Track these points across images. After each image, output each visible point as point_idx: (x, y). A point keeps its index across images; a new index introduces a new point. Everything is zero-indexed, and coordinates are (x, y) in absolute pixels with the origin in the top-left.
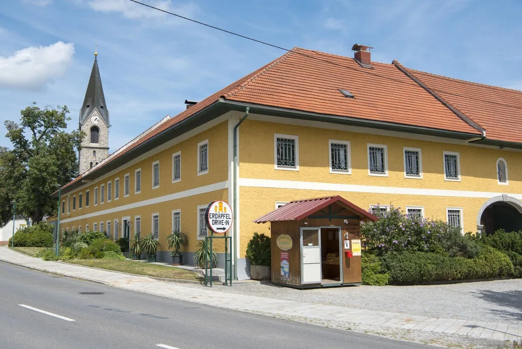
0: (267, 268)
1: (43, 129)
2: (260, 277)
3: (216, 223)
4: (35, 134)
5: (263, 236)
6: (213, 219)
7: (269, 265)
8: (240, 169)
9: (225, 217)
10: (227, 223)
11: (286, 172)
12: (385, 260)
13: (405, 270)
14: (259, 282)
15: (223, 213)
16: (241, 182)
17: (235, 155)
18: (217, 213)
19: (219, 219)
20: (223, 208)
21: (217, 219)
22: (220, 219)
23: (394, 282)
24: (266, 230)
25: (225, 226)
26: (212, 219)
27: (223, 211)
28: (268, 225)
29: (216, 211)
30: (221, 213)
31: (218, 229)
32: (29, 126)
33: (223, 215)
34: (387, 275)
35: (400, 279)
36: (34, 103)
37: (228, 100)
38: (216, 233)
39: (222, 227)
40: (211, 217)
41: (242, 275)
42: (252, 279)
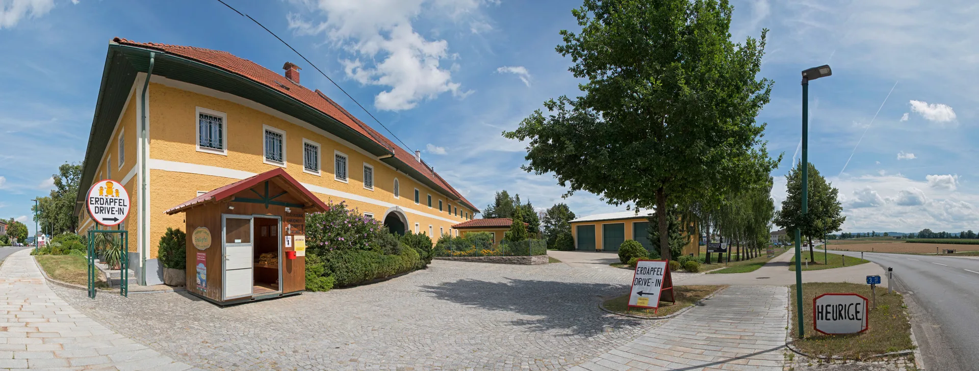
0: (182, 272)
2: (173, 283)
3: (101, 211)
5: (178, 231)
6: (97, 205)
7: (184, 268)
8: (151, 148)
9: (117, 204)
10: (121, 211)
11: (211, 155)
12: (328, 261)
13: (352, 271)
14: (171, 289)
15: (114, 198)
16: (151, 164)
17: (143, 128)
18: (104, 197)
19: (107, 206)
20: (114, 190)
21: (104, 206)
22: (109, 206)
23: (340, 285)
24: (179, 223)
25: (116, 215)
26: (95, 205)
27: (114, 194)
28: (182, 216)
29: (101, 194)
30: (110, 197)
31: (104, 219)
32: (65, 176)
33: (112, 201)
34: (332, 279)
35: (346, 283)
37: (123, 43)
38: (102, 224)
39: (112, 217)
40: (94, 202)
41: (153, 280)
42: (165, 284)
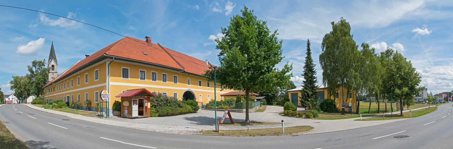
0: (119, 112)
1: (38, 67)
2: (117, 115)
4: (36, 69)
5: (118, 101)
6: (103, 96)
7: (120, 111)
8: (110, 79)
10: (107, 97)
11: (126, 80)
12: (157, 109)
13: (163, 112)
14: (117, 117)
16: (111, 83)
17: (109, 74)
20: (106, 92)
23: (160, 116)
24: (119, 100)
25: (106, 98)
28: (120, 98)
29: (104, 93)
30: (105, 94)
31: (104, 99)
32: (34, 66)
33: (106, 95)
34: (157, 114)
35: (161, 115)
36: (35, 59)
37: (107, 55)
38: (104, 101)
41: (111, 114)
42: (114, 116)
